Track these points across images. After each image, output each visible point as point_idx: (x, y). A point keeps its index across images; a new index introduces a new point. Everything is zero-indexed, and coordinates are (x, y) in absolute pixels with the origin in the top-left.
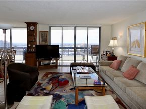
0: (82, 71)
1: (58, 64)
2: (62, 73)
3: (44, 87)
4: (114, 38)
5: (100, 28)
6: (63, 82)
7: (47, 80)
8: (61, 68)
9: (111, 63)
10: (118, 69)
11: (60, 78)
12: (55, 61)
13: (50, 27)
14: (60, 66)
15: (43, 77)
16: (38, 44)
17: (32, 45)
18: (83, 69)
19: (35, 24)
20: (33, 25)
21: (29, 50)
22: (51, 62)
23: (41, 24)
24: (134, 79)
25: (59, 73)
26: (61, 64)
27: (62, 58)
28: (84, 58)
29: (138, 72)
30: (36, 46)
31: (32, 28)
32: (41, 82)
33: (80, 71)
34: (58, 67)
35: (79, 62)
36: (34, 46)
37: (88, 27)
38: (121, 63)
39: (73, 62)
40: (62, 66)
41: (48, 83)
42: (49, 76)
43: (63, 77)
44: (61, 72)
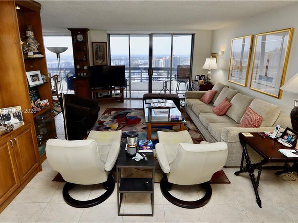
0: (159, 105)
1: (125, 96)
2: (130, 109)
3: (108, 126)
4: (214, 55)
5: (193, 35)
6: (132, 120)
7: (110, 118)
8: (129, 101)
9: (203, 94)
10: (211, 102)
11: (128, 115)
12: (119, 92)
13: (109, 35)
14: (127, 99)
15: (104, 114)
16: (91, 64)
17: (82, 67)
18: (160, 102)
19: (84, 31)
20: (81, 34)
21: (79, 74)
22: (113, 92)
23: (93, 30)
24: (225, 114)
25: (126, 109)
26: (128, 96)
27: (130, 85)
28: (165, 86)
29: (230, 106)
30: (89, 67)
31: (80, 37)
32: (102, 120)
33: (156, 105)
34: (125, 101)
35: (158, 92)
36: (85, 68)
37: (172, 34)
38: (215, 95)
39: (147, 92)
40: (131, 99)
41: (112, 121)
42: (113, 113)
43: (132, 114)
44: (128, 107)
